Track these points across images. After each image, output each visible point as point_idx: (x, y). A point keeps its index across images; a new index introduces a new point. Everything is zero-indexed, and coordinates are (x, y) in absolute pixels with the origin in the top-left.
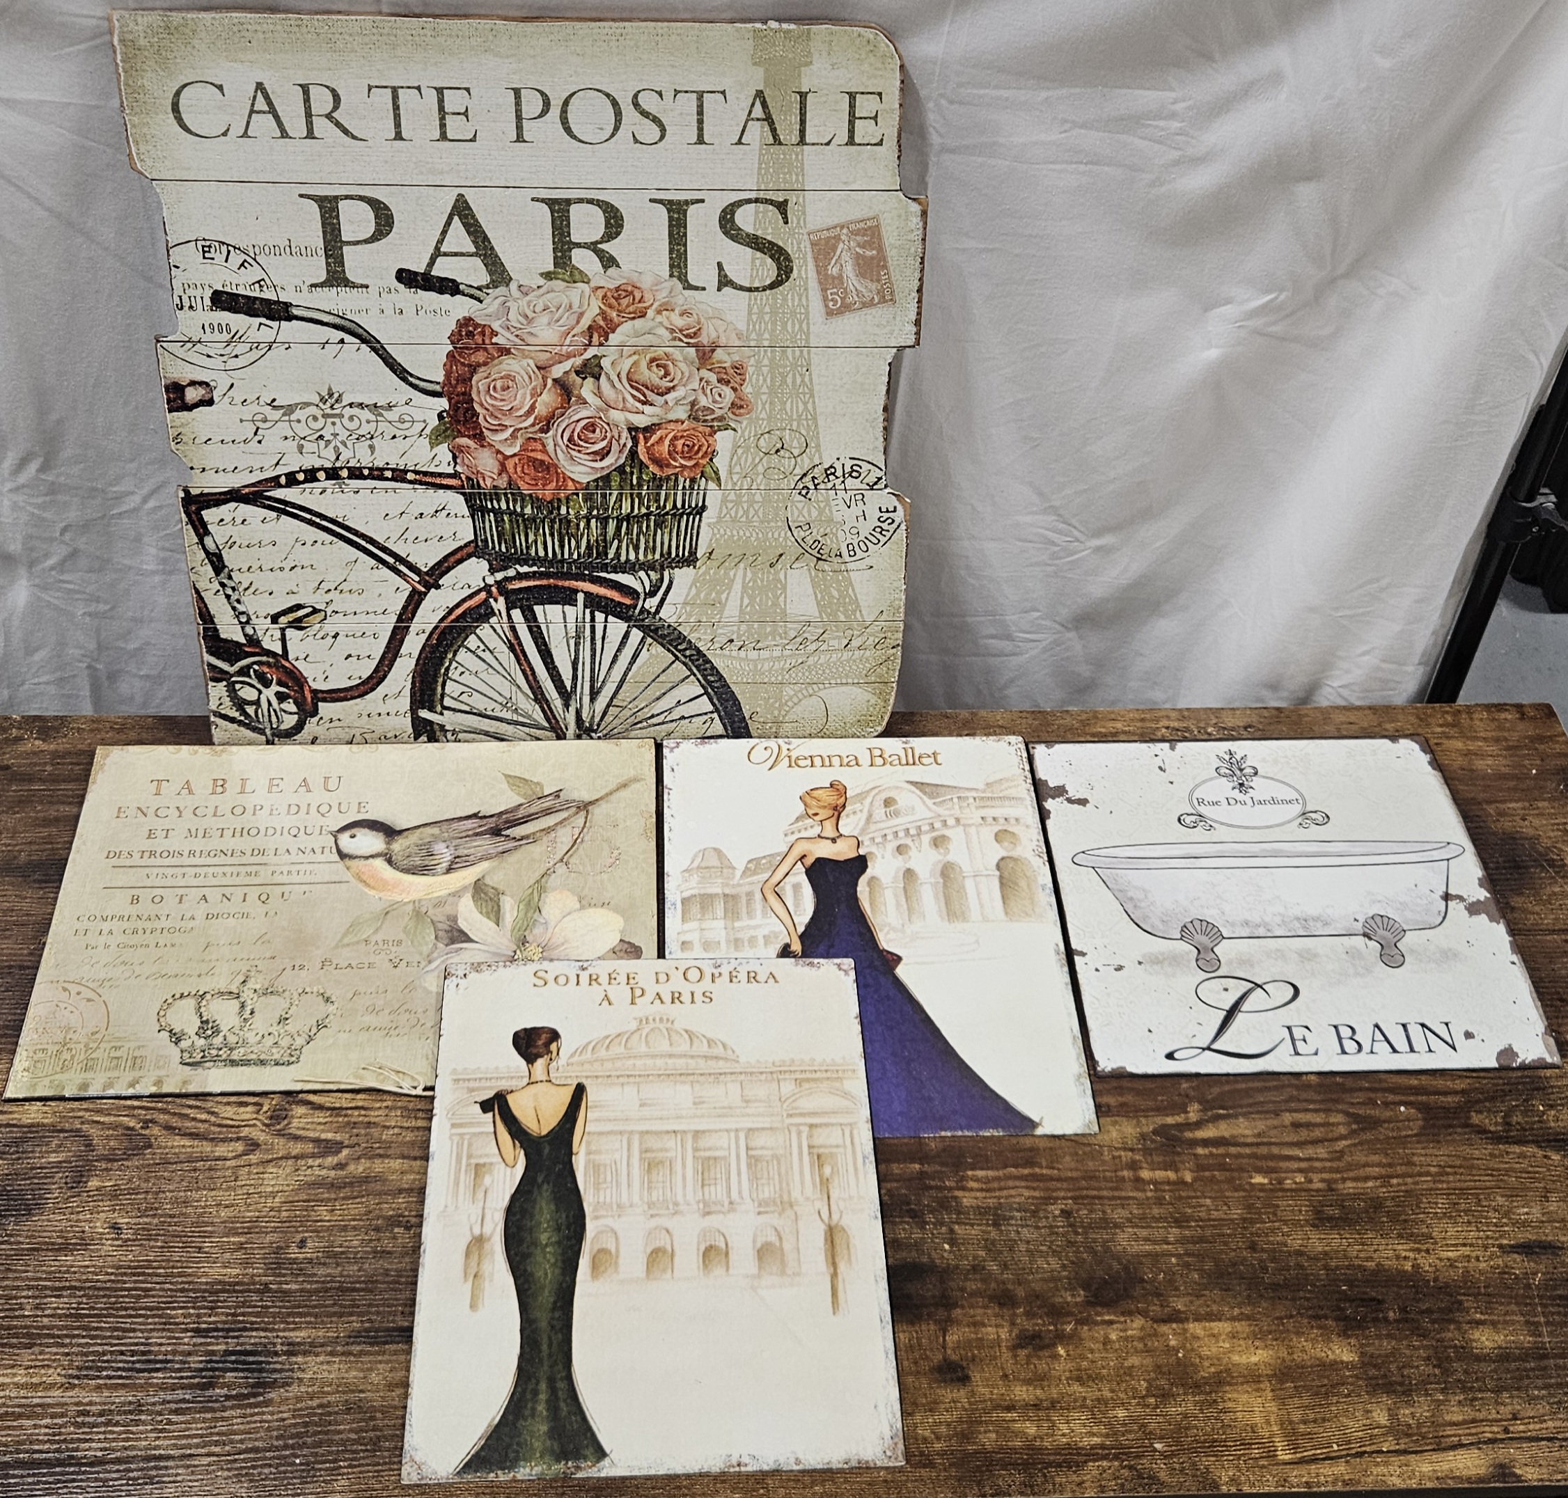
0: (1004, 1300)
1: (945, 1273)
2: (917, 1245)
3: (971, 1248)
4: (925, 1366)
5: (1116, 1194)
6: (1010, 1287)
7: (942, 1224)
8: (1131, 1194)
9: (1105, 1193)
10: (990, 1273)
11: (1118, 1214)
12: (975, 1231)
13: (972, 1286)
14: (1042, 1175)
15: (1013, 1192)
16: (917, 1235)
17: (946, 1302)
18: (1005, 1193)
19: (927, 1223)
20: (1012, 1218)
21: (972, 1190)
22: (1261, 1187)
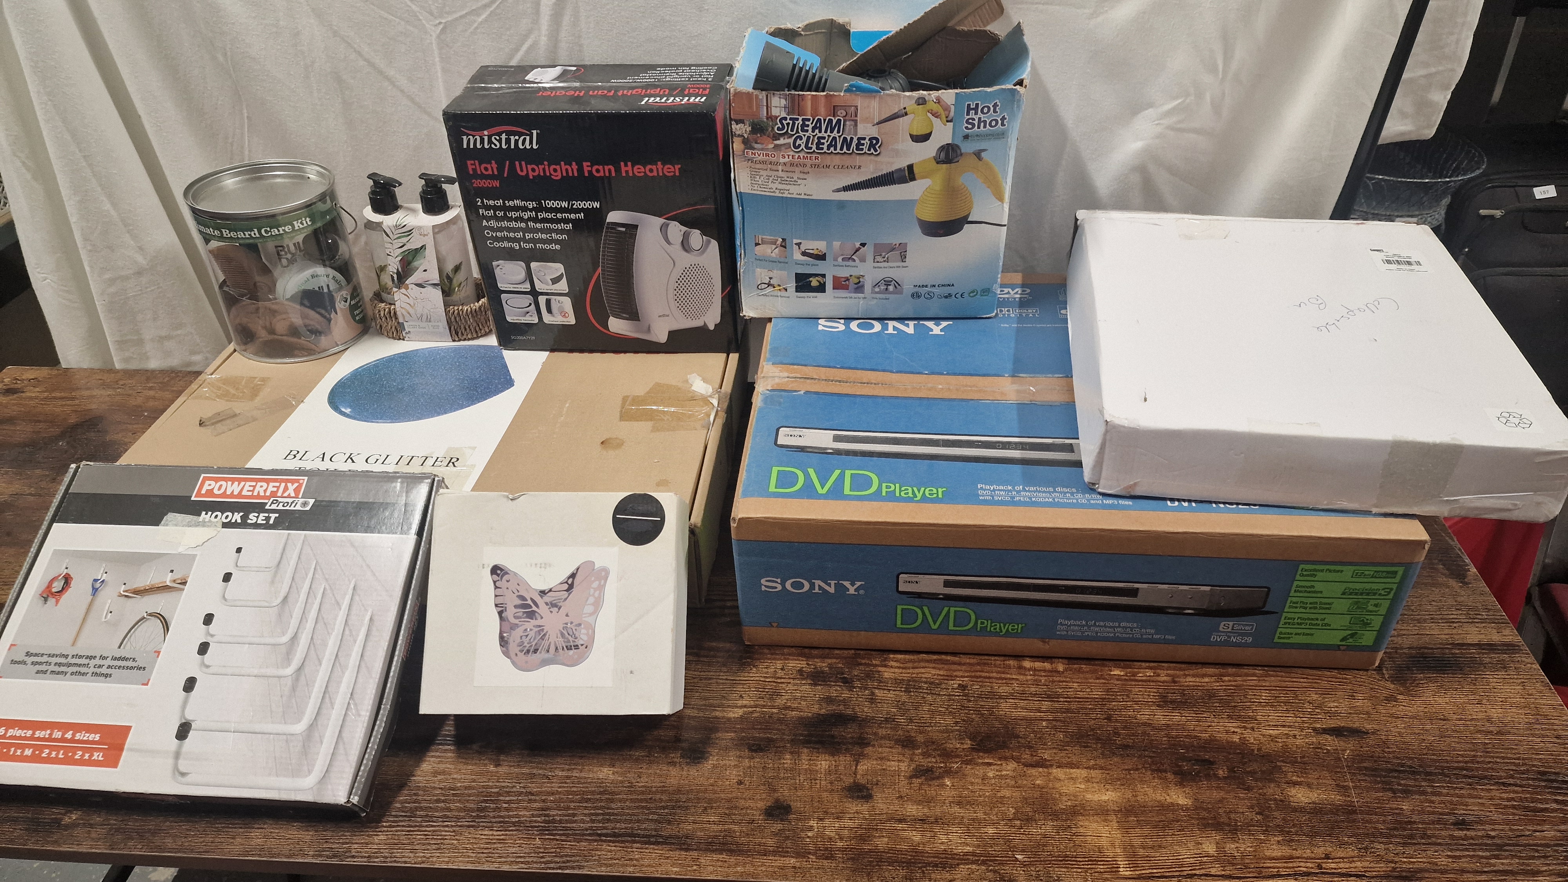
0: (907, 743)
1: (863, 722)
2: (845, 702)
3: (885, 705)
4: (838, 786)
5: (1003, 676)
6: (913, 734)
7: (866, 689)
8: (1014, 677)
9: (994, 675)
10: (898, 724)
11: (1004, 690)
12: (891, 695)
13: (882, 732)
14: (947, 660)
15: (923, 670)
16: (846, 694)
17: (862, 742)
18: (916, 671)
19: (855, 688)
20: (920, 688)
21: (892, 667)
22: (1119, 679)
